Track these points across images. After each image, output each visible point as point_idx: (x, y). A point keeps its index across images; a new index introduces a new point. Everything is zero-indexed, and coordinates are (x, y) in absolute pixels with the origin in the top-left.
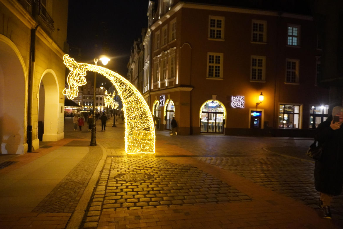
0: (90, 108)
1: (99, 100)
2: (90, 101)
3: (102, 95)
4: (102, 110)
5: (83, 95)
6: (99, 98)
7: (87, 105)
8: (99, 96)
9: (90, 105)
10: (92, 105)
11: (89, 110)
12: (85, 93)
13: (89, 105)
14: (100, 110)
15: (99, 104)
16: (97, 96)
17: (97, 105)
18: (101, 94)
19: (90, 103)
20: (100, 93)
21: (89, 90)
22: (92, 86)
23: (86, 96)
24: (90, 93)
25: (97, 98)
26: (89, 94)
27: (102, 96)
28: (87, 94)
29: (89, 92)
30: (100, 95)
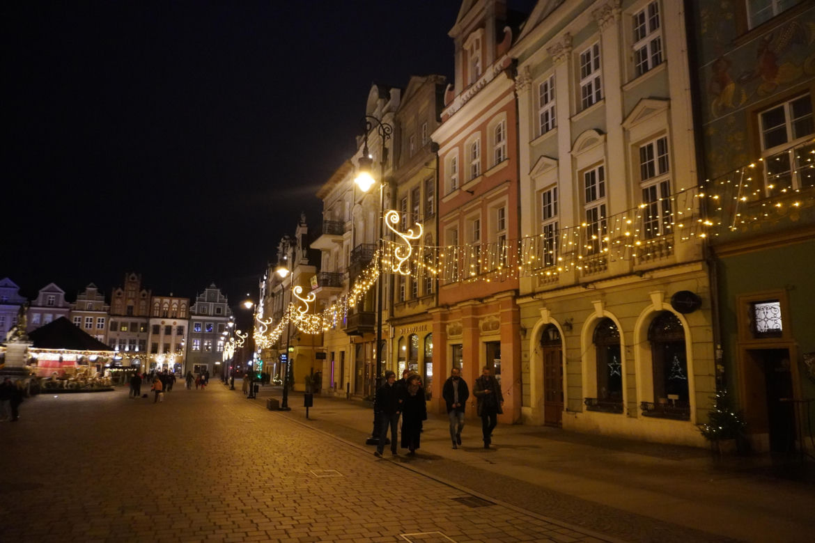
0: (131, 359)
1: (162, 332)
2: (133, 336)
3: (172, 318)
4: (169, 367)
5: (112, 319)
6: (163, 327)
7: (122, 350)
8: (163, 323)
9: (132, 350)
10: (137, 349)
11: (126, 364)
12: (117, 312)
13: (127, 349)
14: (165, 365)
15: (161, 349)
16: (158, 321)
17: (155, 351)
18: (170, 316)
19: (132, 343)
20: (167, 312)
21: (131, 303)
22: (141, 290)
23: (119, 320)
24: (135, 313)
25: (156, 329)
26: (130, 315)
27: (173, 321)
28: (123, 314)
29: (130, 308)
30: (167, 317)
